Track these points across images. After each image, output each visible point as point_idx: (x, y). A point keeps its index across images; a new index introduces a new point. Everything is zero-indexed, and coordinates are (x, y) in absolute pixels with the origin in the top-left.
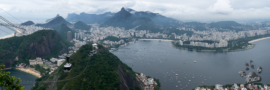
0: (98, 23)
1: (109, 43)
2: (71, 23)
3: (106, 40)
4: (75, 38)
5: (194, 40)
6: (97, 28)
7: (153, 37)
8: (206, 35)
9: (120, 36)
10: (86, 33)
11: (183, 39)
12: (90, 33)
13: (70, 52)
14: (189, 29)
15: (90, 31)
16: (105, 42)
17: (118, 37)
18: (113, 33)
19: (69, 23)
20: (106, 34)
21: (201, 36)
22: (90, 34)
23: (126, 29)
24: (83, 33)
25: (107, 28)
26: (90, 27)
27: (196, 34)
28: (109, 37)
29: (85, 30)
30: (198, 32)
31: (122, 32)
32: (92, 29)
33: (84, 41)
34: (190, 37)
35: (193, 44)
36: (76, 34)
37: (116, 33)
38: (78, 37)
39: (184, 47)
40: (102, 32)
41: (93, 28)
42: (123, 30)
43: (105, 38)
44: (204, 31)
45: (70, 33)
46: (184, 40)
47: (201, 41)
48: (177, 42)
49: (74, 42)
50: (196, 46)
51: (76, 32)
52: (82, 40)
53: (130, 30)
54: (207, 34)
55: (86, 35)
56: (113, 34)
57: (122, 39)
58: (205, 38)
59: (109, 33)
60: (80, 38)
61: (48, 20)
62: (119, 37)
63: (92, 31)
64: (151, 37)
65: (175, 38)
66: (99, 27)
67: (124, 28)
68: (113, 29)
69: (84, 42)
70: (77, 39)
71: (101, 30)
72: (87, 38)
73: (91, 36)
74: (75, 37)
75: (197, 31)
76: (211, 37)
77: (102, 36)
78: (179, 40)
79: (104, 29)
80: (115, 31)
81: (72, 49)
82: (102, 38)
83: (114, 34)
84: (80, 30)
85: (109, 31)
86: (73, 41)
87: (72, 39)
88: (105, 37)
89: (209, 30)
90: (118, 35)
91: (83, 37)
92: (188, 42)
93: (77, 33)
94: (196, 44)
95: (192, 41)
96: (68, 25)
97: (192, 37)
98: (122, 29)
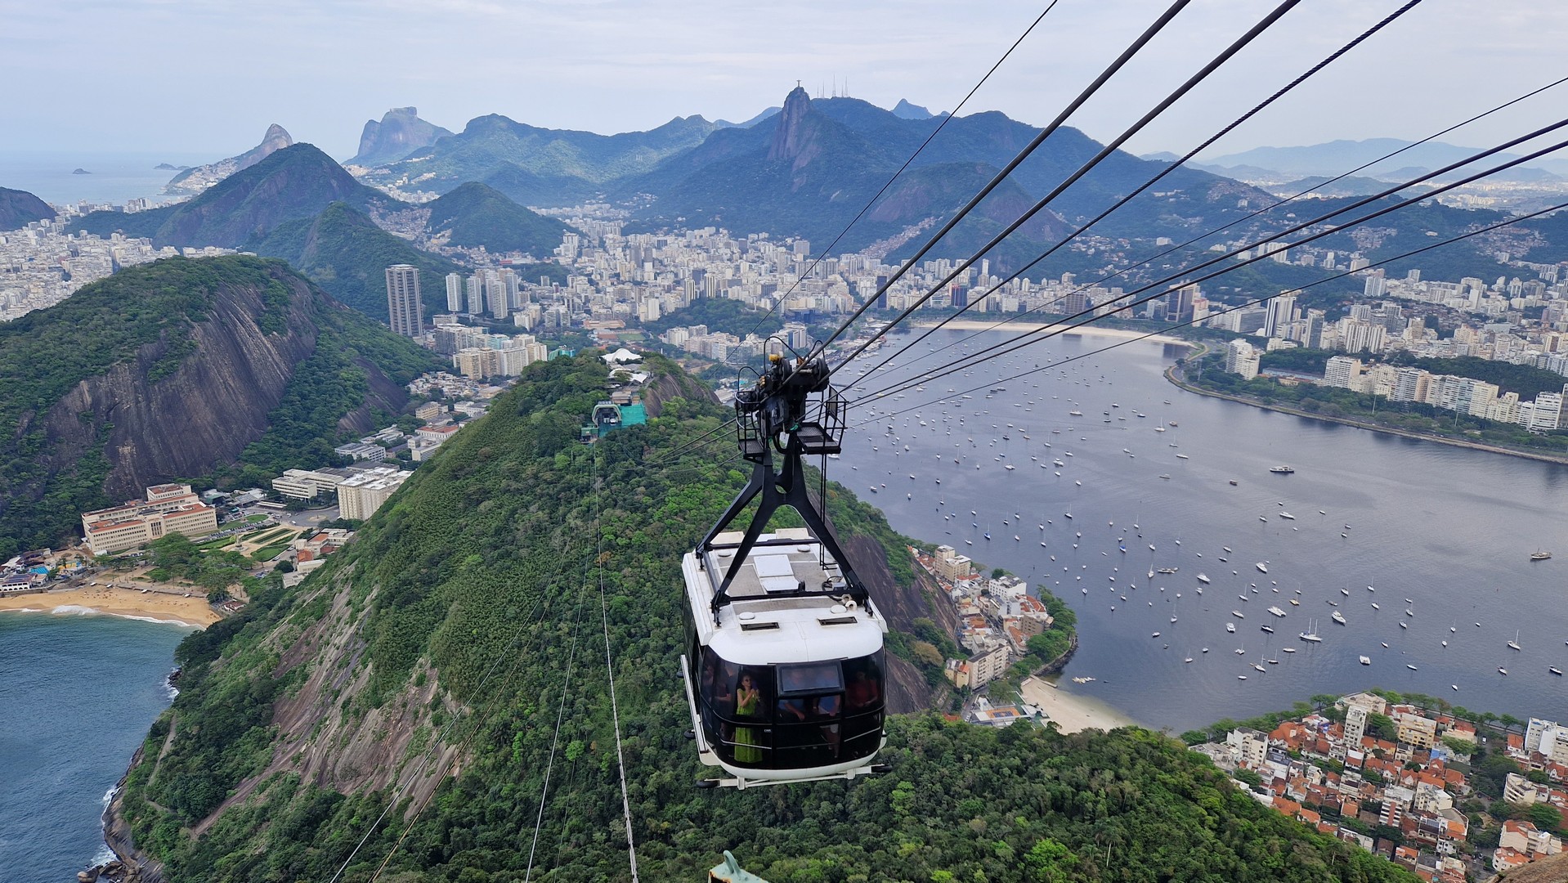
0: (610, 200)
1: (704, 345)
2: (403, 197)
3: (685, 324)
4: (447, 312)
5: (1365, 350)
6: (611, 237)
7: (1022, 307)
8: (1484, 318)
9: (776, 295)
10: (530, 274)
11: (1261, 333)
12: (560, 276)
13: (421, 414)
14: (1323, 257)
15: (562, 261)
16: (679, 336)
17: (766, 304)
18: (729, 274)
19: (382, 197)
20: (678, 283)
21: (1430, 322)
22: (564, 283)
23: (817, 253)
24: (510, 273)
25: (683, 241)
26: (555, 230)
27: (1385, 304)
28: (700, 300)
29: (523, 249)
30: (1413, 287)
31: (792, 270)
32: (570, 243)
33: (523, 330)
34: (1333, 317)
35: (1346, 375)
36: (452, 281)
37: (753, 276)
38: (475, 306)
39: (1266, 395)
40: (648, 266)
41: (582, 235)
42: (800, 258)
43: (671, 308)
44: (1475, 283)
45: (410, 273)
46: (1274, 344)
47: (1433, 366)
48: (1208, 348)
49: (448, 344)
50: (1372, 397)
51: (457, 268)
52: (507, 328)
53: (845, 258)
54: (1496, 304)
55: (533, 286)
56: (732, 283)
57: (797, 316)
58: (1468, 341)
59: (698, 274)
60: (486, 312)
61: (187, 172)
62: (775, 304)
63: (571, 254)
64: (1010, 304)
65: (1197, 324)
66: (625, 232)
67: (802, 246)
68: (728, 245)
69: (524, 337)
70: (463, 321)
71: (637, 249)
72: (544, 309)
73: (566, 292)
74: (454, 303)
75: (1400, 274)
76: (1536, 341)
77: (652, 295)
78: (1231, 336)
79: (659, 248)
80: (744, 266)
81: (436, 395)
82: (650, 311)
83: (738, 282)
84: (479, 254)
85: (700, 261)
86: (439, 336)
87: (428, 320)
88: (672, 303)
89: (1528, 275)
90: (768, 290)
91: (510, 302)
92: (1311, 360)
93: (465, 273)
94: (1385, 382)
95: (1340, 352)
96: (383, 216)
97: (1345, 321)
98: (790, 248)
